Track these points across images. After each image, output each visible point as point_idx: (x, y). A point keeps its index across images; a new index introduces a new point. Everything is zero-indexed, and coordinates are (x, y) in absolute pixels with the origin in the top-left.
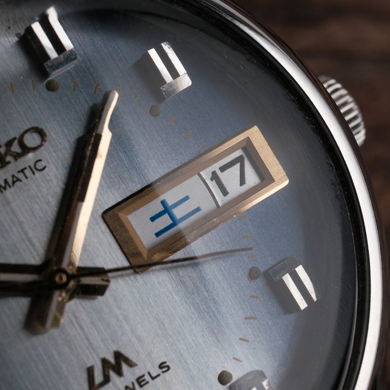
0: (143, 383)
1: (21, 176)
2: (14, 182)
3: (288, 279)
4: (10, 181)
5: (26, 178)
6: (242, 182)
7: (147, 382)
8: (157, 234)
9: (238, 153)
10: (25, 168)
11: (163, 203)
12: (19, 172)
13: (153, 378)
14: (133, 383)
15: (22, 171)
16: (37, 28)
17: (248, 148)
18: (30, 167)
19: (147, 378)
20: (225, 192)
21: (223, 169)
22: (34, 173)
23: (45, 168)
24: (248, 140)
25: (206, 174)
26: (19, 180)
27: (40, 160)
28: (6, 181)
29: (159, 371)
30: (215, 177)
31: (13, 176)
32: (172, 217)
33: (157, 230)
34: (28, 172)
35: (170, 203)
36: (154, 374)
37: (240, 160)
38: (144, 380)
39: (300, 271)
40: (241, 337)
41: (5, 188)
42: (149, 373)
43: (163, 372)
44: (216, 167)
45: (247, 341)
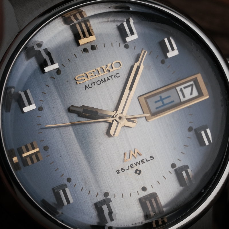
0: (143, 162)
1: (110, 78)
2: (107, 80)
3: (203, 133)
4: (106, 79)
5: (112, 79)
6: (191, 94)
7: (145, 162)
8: (156, 108)
9: (192, 83)
10: (112, 76)
11: (161, 97)
12: (110, 77)
13: (147, 161)
14: (139, 161)
15: (111, 76)
16: (125, 24)
17: (196, 81)
18: (114, 75)
19: (145, 160)
20: (184, 97)
21: (185, 88)
22: (115, 78)
23: (120, 76)
24: (196, 78)
25: (178, 89)
26: (109, 79)
27: (118, 73)
28: (105, 79)
29: (150, 159)
30: (181, 90)
31: (107, 78)
32: (163, 103)
33: (157, 107)
34: (113, 77)
35: (163, 97)
36: (147, 160)
37: (192, 85)
38: (144, 161)
39: (208, 131)
40: (182, 152)
41: (104, 82)
42: (146, 159)
43: (151, 159)
44: (182, 87)
45: (184, 154)
